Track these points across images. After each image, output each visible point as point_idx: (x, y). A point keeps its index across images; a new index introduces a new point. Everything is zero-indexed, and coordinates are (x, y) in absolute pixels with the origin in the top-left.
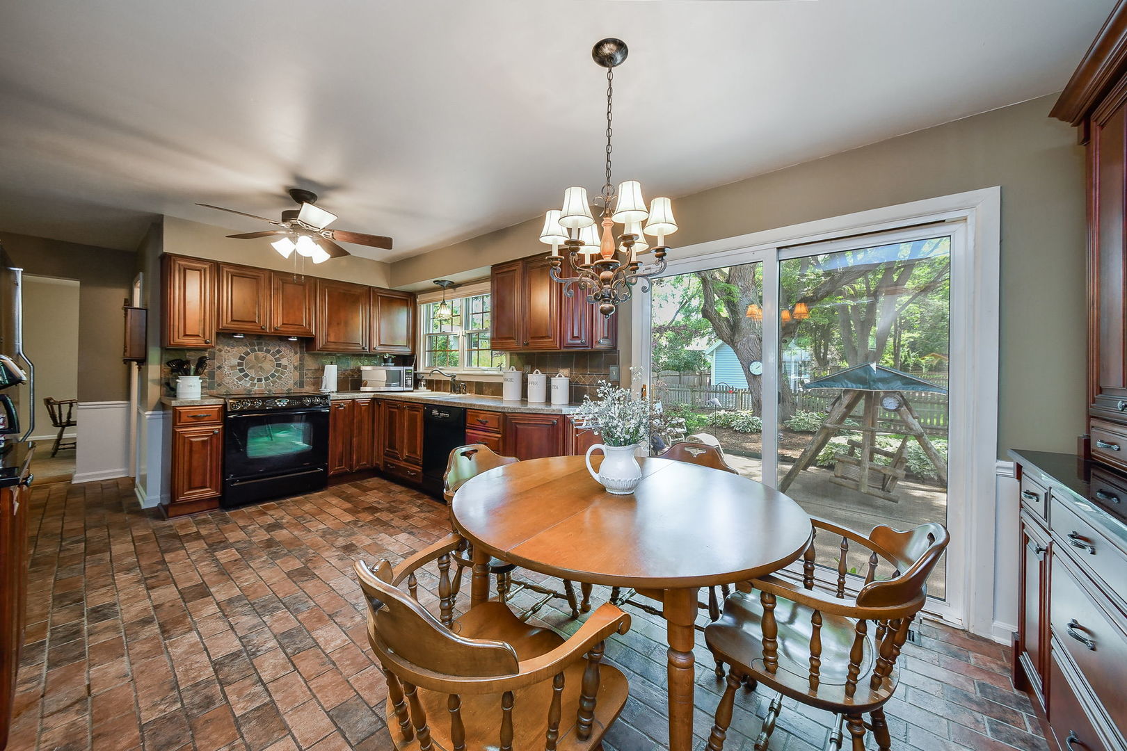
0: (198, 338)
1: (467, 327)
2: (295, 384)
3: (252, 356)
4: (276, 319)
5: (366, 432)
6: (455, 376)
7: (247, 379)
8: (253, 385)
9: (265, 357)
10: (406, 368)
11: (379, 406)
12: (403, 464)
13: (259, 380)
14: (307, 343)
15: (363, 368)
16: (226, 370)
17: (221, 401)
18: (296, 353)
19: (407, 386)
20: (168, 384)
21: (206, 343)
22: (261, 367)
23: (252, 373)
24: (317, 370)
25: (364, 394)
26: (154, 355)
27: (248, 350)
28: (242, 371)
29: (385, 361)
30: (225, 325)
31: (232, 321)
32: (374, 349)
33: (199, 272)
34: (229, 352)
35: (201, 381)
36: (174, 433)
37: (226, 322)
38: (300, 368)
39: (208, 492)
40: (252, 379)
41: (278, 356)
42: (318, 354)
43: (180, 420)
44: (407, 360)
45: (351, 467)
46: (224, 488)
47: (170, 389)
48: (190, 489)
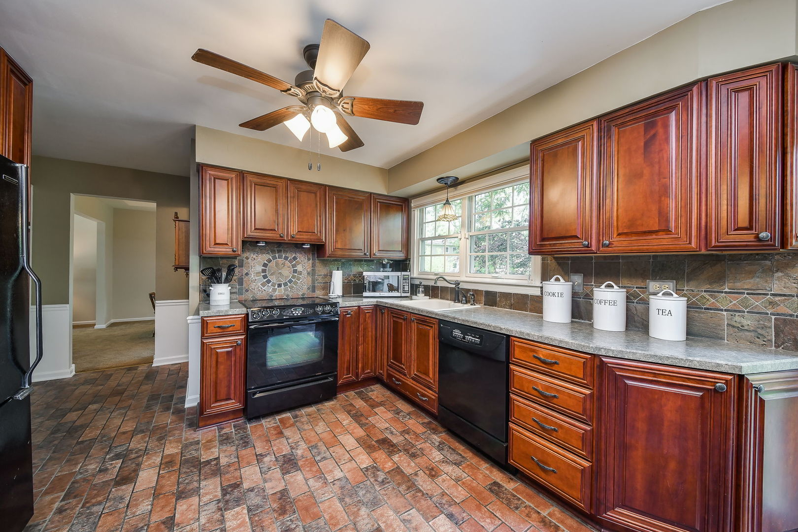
0: (226, 246)
1: (470, 229)
2: (309, 288)
3: (274, 262)
4: (292, 229)
5: (370, 339)
6: (459, 284)
7: (270, 285)
8: (274, 290)
9: (284, 264)
10: (403, 273)
11: (382, 313)
12: (410, 382)
13: (280, 286)
14: (318, 250)
15: (365, 274)
16: (252, 276)
17: (244, 310)
18: (309, 259)
19: (404, 292)
20: (205, 291)
21: (233, 251)
22: (280, 273)
23: (273, 279)
24: (326, 276)
25: (368, 300)
26: (194, 263)
27: (271, 257)
28: (265, 277)
29: (384, 266)
30: (249, 233)
31: (255, 229)
32: (374, 254)
33: (226, 181)
34: (255, 259)
35: (230, 288)
36: (203, 344)
37: (250, 232)
38: (313, 273)
39: (233, 404)
40: (273, 285)
41: (294, 262)
42: (327, 260)
43: (207, 331)
44: (402, 265)
45: (357, 375)
46: (246, 398)
47: (206, 295)
48: (216, 401)
